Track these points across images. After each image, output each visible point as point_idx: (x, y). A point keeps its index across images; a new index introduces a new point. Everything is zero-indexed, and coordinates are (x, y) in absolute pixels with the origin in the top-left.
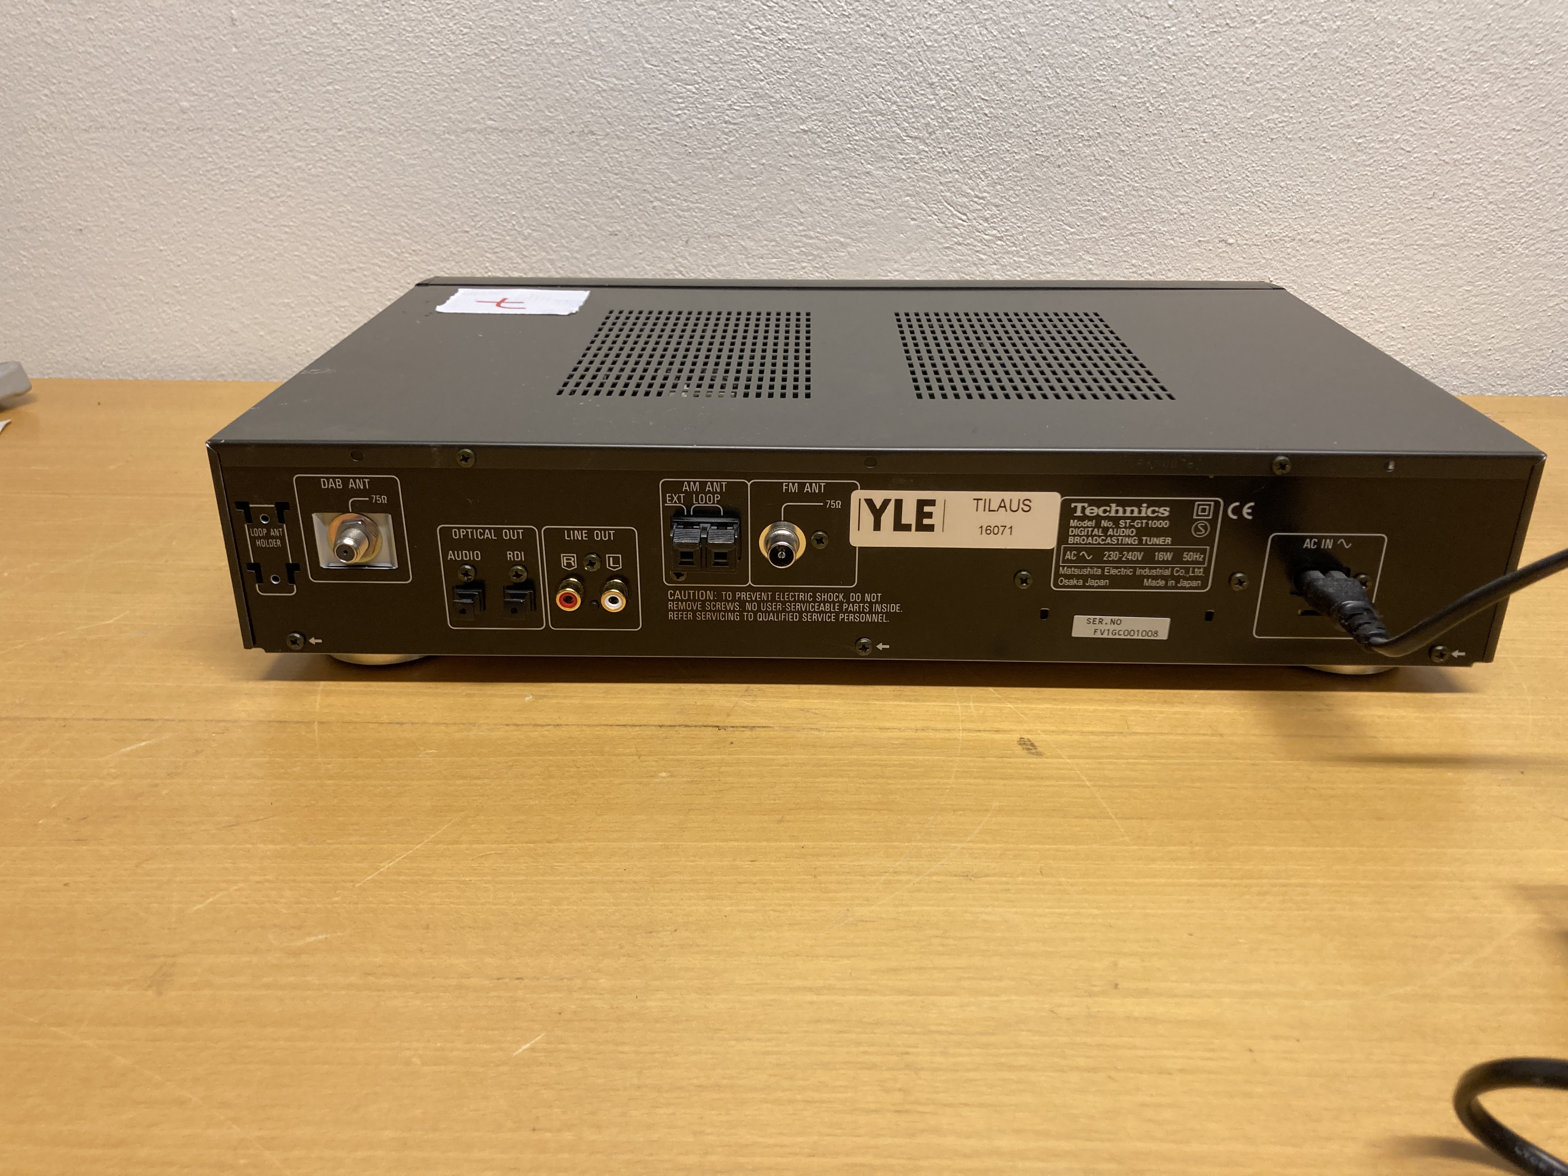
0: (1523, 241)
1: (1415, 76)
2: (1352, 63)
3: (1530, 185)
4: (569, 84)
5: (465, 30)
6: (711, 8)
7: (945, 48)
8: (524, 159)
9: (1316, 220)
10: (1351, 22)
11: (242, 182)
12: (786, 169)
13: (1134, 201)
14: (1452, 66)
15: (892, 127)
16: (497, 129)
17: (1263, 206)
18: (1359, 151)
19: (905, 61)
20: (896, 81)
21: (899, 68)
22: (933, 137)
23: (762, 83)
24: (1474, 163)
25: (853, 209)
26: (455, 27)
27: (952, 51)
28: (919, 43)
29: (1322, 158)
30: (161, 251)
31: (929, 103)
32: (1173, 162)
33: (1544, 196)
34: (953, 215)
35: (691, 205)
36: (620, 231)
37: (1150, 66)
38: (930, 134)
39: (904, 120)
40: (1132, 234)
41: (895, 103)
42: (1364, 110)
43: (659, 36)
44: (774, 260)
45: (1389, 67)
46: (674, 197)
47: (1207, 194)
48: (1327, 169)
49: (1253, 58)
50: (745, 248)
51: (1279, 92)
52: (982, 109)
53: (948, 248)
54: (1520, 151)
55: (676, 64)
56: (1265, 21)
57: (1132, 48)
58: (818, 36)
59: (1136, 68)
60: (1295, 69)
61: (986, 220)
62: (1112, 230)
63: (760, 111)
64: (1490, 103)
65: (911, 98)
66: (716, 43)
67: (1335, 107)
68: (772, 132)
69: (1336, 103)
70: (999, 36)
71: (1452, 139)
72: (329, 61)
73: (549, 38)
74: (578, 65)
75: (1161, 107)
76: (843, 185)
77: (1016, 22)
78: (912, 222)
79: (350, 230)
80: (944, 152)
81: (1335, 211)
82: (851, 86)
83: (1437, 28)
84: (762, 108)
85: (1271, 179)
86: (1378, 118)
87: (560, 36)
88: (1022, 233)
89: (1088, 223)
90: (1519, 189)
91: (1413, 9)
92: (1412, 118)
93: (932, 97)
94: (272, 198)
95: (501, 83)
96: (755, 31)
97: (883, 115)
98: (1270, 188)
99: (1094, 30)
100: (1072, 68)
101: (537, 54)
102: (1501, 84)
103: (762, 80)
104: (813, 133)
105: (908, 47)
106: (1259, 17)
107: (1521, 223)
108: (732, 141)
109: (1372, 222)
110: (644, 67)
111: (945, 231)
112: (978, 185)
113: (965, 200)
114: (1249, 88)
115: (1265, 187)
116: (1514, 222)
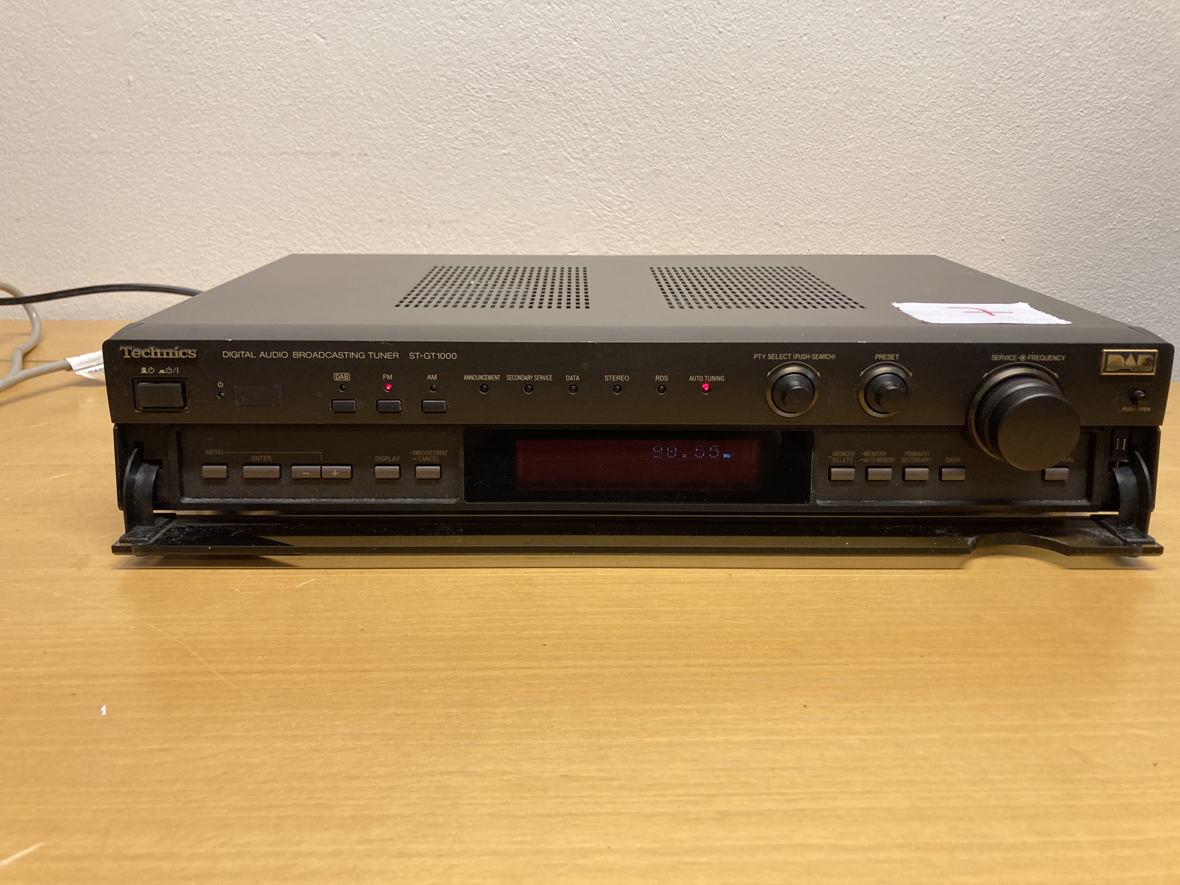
0: (964, 224)
1: (887, 121)
2: (847, 113)
3: (964, 189)
4: (352, 123)
5: (283, 89)
6: (443, 76)
7: (594, 102)
8: (321, 172)
9: (835, 211)
10: (845, 87)
11: (131, 187)
12: (493, 178)
13: (718, 198)
14: (909, 115)
15: (561, 152)
16: (302, 152)
17: (800, 201)
18: (857, 167)
19: (568, 110)
20: (562, 123)
21: (564, 114)
22: (588, 158)
23: (477, 124)
24: (928, 175)
25: (538, 204)
26: (276, 88)
27: (597, 103)
28: (576, 98)
29: (835, 171)
30: (73, 233)
31: (585, 136)
32: (742, 173)
33: (974, 195)
34: (603, 208)
35: (432, 202)
36: (385, 219)
37: (723, 113)
38: (586, 156)
39: (569, 147)
40: (718, 220)
41: (562, 136)
42: (858, 141)
43: (409, 94)
44: (488, 238)
45: (870, 115)
46: (421, 196)
47: (764, 194)
48: (839, 178)
49: (787, 109)
51: (804, 130)
52: (618, 140)
54: (956, 167)
55: (421, 111)
56: (792, 86)
57: (711, 102)
58: (512, 94)
59: (715, 114)
60: (813, 116)
61: (624, 211)
62: (706, 218)
63: (477, 142)
64: (935, 138)
65: (573, 133)
66: (446, 98)
67: (840, 139)
68: (483, 154)
69: (840, 137)
70: (627, 94)
71: (913, 160)
72: (193, 108)
73: (338, 95)
74: (356, 112)
75: (732, 139)
76: (531, 189)
77: (638, 85)
78: (577, 213)
79: (203, 218)
80: (595, 168)
81: (846, 205)
82: (534, 125)
83: (897, 91)
84: (477, 139)
85: (804, 184)
86: (867, 146)
87: (344, 92)
88: (647, 220)
89: (689, 213)
90: (958, 191)
91: (882, 80)
92: (888, 147)
93: (586, 132)
94: (150, 198)
95: (306, 123)
96: (472, 91)
97: (554, 143)
98: (804, 189)
99: (687, 91)
100: (674, 114)
101: (331, 105)
102: (940, 126)
103: (476, 122)
104: (511, 155)
105: (570, 101)
106: (788, 84)
107: (961, 212)
108: (458, 161)
109: (870, 212)
110: (400, 114)
111: (599, 219)
112: (618, 189)
113: (610, 198)
114: (785, 128)
115: (801, 189)
116: (957, 212)
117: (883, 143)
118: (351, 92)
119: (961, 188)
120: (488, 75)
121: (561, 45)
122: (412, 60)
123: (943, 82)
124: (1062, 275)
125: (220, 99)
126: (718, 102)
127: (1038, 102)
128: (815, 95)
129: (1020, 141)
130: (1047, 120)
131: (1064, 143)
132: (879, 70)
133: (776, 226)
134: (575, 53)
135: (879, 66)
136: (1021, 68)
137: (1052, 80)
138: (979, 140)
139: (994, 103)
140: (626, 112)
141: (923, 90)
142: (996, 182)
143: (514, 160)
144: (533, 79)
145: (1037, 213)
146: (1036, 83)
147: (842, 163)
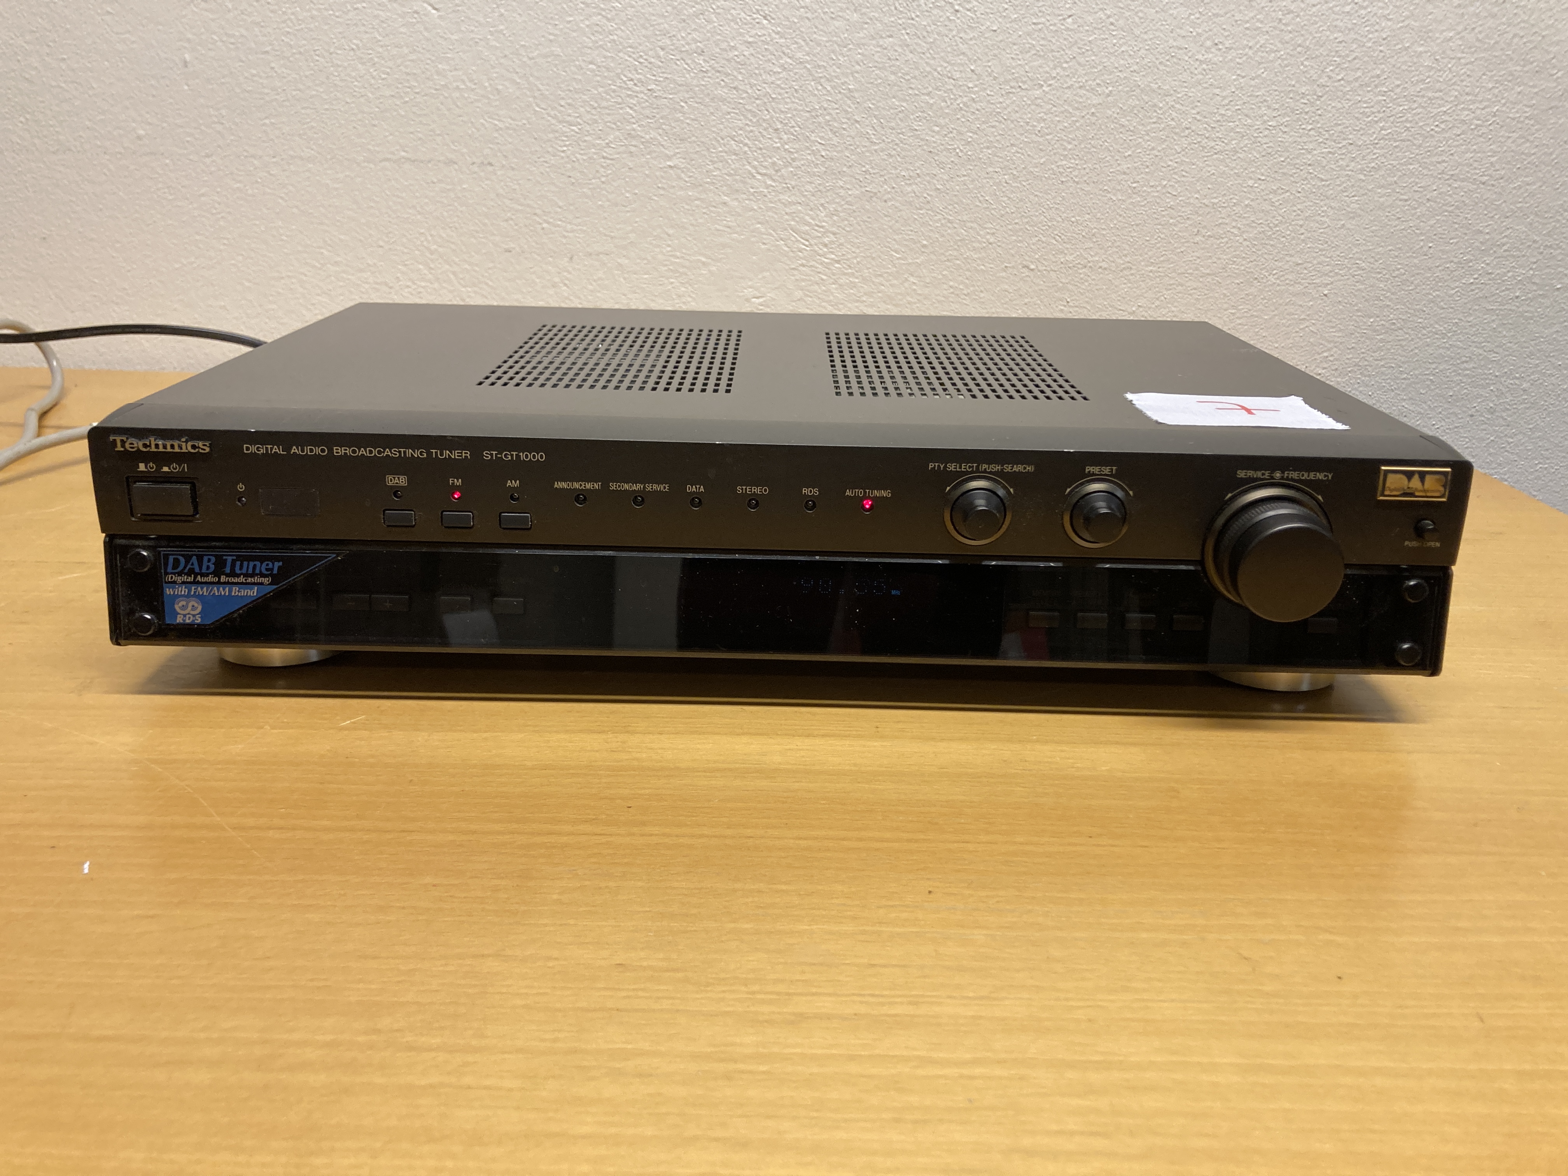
0: (1275, 272)
1: (1176, 134)
2: (1123, 121)
3: (1276, 226)
4: (472, 123)
5: (383, 76)
6: (591, 63)
7: (788, 100)
8: (432, 185)
9: (1103, 251)
10: (1120, 88)
11: (187, 199)
12: (656, 198)
13: (949, 231)
14: (1205, 125)
15: (744, 165)
16: (409, 159)
17: (1057, 237)
18: (1134, 194)
19: (754, 110)
20: (747, 127)
21: (749, 116)
22: (779, 174)
23: (634, 126)
24: (1228, 206)
25: (713, 233)
26: (375, 73)
27: (794, 102)
28: (765, 96)
30: (113, 257)
31: (775, 145)
32: (981, 199)
33: (1289, 235)
34: (798, 241)
35: (575, 228)
36: (514, 248)
37: (958, 119)
38: (777, 171)
39: (755, 160)
40: (948, 260)
41: (746, 145)
43: (547, 85)
44: (646, 276)
45: (1153, 126)
46: (560, 220)
47: (1010, 227)
48: (1110, 208)
49: (1042, 114)
50: (620, 265)
51: (1065, 144)
52: (819, 151)
53: (793, 269)
54: (1265, 197)
55: (562, 109)
56: (1050, 85)
57: (942, 104)
58: (681, 88)
59: (947, 120)
60: (1078, 124)
61: (826, 245)
62: (932, 256)
63: (633, 149)
64: (1239, 157)
65: (760, 141)
66: (595, 92)
67: (1113, 157)
68: (643, 167)
69: (1113, 154)
70: (832, 91)
71: (1209, 186)
72: (267, 98)
73: (455, 84)
74: (478, 107)
75: (969, 153)
76: (704, 213)
77: (846, 80)
78: (763, 247)
79: (280, 243)
80: (788, 188)
81: (1118, 244)
82: (710, 130)
83: (1190, 94)
84: (635, 146)
85: (1064, 215)
86: (1148, 167)
87: (463, 81)
88: (856, 258)
89: (911, 250)
90: (1267, 228)
91: (1170, 79)
92: (1176, 168)
93: (777, 140)
94: (213, 214)
95: (413, 120)
96: (628, 82)
97: (736, 154)
98: (1063, 222)
99: (911, 88)
100: (894, 119)
101: (445, 97)
102: (1247, 142)
103: (634, 124)
104: (679, 169)
105: (757, 99)
106: (1044, 81)
107: (1271, 257)
108: (610, 174)
109: (1150, 253)
110: (535, 111)
111: (791, 254)
112: (818, 215)
113: (807, 228)
114: (1041, 140)
115: (1058, 222)
116: (1265, 256)
117: (1170, 163)
118: (471, 81)
119: (1271, 225)
120: (650, 63)
121: (746, 24)
122: (551, 41)
123: (1253, 83)
124: (1404, 343)
125: (301, 87)
126: (952, 104)
127: (1379, 112)
128: (1081, 97)
129: (1353, 164)
130: (1390, 136)
131: (1411, 167)
132: (1166, 66)
133: (1024, 270)
134: (764, 35)
135: (1168, 60)
136: (1357, 66)
137: (1399, 82)
138: (1298, 161)
139: (1319, 112)
140: (829, 114)
141: (1224, 94)
142: (1318, 218)
143: (683, 175)
144: (709, 69)
145: (1372, 260)
146: (1376, 86)
147: (1114, 188)
